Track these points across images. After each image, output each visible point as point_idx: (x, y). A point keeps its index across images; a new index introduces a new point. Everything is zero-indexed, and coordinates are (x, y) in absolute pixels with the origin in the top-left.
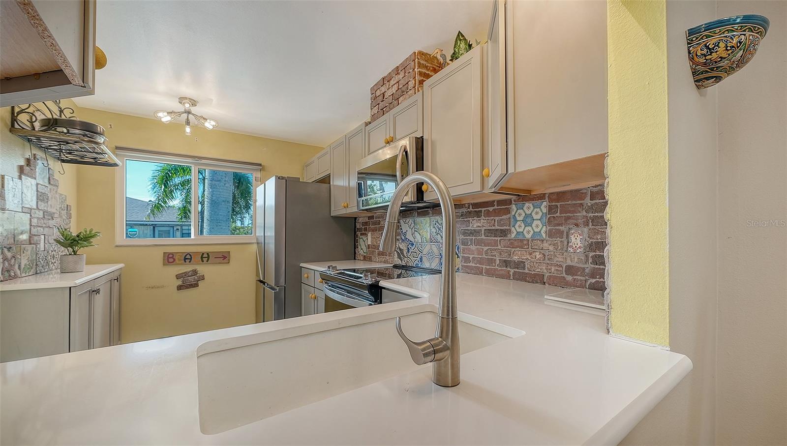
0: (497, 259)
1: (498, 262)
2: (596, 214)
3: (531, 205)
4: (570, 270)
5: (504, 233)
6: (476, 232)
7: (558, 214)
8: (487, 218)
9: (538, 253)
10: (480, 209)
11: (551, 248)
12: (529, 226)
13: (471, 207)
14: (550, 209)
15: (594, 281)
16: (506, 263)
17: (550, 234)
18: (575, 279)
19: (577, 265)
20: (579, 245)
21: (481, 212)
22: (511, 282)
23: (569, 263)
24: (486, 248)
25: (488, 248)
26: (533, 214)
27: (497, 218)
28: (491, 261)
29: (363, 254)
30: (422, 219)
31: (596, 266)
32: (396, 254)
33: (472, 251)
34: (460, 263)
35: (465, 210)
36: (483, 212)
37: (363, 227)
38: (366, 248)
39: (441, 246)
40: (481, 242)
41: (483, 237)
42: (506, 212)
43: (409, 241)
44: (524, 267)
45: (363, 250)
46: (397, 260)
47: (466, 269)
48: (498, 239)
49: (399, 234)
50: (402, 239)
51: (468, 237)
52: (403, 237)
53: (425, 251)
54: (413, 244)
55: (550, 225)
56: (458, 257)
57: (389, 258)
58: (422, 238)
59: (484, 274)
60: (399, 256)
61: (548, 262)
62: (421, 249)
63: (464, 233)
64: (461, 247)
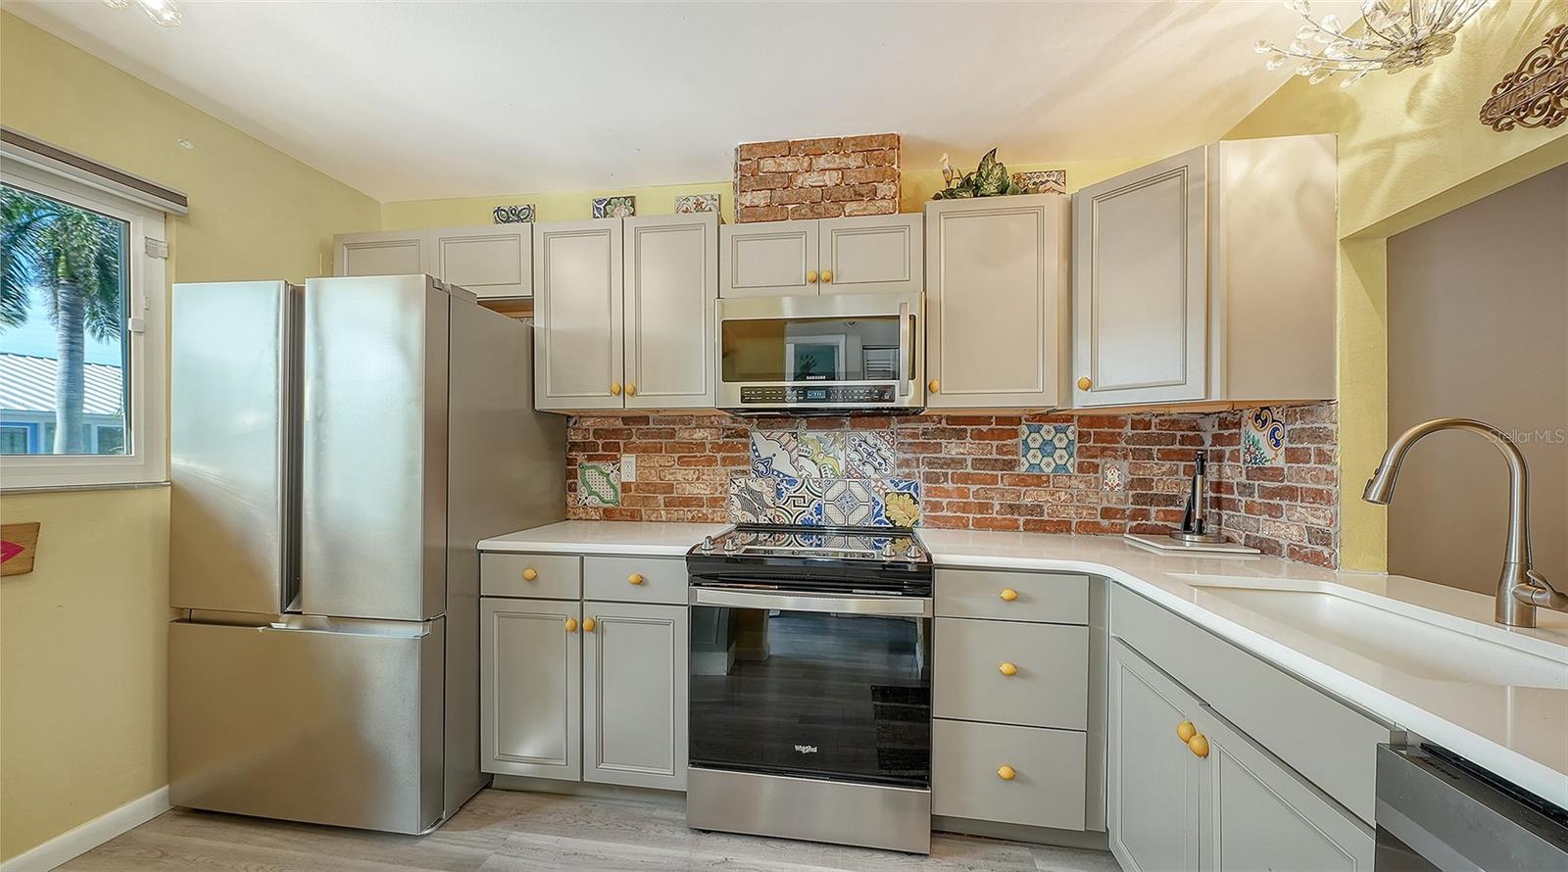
0: (996, 503)
1: (997, 508)
2: (1137, 447)
3: (1051, 428)
4: (1107, 513)
5: (1010, 465)
6: (953, 462)
7: (1091, 443)
8: (977, 442)
9: (1063, 493)
10: (963, 427)
11: (1082, 486)
12: (1048, 456)
13: (944, 421)
14: (1083, 436)
15: (1134, 524)
16: (1013, 509)
17: (1081, 469)
18: (1113, 524)
19: (1115, 506)
20: (1117, 481)
21: (966, 432)
22: (1021, 535)
23: (1105, 504)
24: (974, 488)
25: (979, 486)
26: (1055, 441)
27: (995, 443)
28: (984, 507)
29: (601, 504)
30: (822, 434)
31: (1138, 507)
32: (737, 503)
33: (947, 493)
34: (920, 513)
35: (931, 426)
36: (969, 431)
37: (600, 442)
38: (612, 490)
39: (873, 484)
40: (965, 478)
41: (970, 470)
42: (1015, 434)
43: (781, 475)
44: (1042, 514)
45: (599, 496)
46: (739, 513)
47: (936, 523)
48: (999, 473)
49: (747, 462)
50: (758, 471)
51: (938, 471)
52: (762, 468)
53: (831, 494)
54: (792, 482)
55: (1080, 457)
56: (916, 502)
57: (710, 511)
58: (822, 470)
59: (971, 527)
60: (746, 506)
61: (1078, 504)
62: (820, 490)
63: (930, 464)
64: (923, 486)
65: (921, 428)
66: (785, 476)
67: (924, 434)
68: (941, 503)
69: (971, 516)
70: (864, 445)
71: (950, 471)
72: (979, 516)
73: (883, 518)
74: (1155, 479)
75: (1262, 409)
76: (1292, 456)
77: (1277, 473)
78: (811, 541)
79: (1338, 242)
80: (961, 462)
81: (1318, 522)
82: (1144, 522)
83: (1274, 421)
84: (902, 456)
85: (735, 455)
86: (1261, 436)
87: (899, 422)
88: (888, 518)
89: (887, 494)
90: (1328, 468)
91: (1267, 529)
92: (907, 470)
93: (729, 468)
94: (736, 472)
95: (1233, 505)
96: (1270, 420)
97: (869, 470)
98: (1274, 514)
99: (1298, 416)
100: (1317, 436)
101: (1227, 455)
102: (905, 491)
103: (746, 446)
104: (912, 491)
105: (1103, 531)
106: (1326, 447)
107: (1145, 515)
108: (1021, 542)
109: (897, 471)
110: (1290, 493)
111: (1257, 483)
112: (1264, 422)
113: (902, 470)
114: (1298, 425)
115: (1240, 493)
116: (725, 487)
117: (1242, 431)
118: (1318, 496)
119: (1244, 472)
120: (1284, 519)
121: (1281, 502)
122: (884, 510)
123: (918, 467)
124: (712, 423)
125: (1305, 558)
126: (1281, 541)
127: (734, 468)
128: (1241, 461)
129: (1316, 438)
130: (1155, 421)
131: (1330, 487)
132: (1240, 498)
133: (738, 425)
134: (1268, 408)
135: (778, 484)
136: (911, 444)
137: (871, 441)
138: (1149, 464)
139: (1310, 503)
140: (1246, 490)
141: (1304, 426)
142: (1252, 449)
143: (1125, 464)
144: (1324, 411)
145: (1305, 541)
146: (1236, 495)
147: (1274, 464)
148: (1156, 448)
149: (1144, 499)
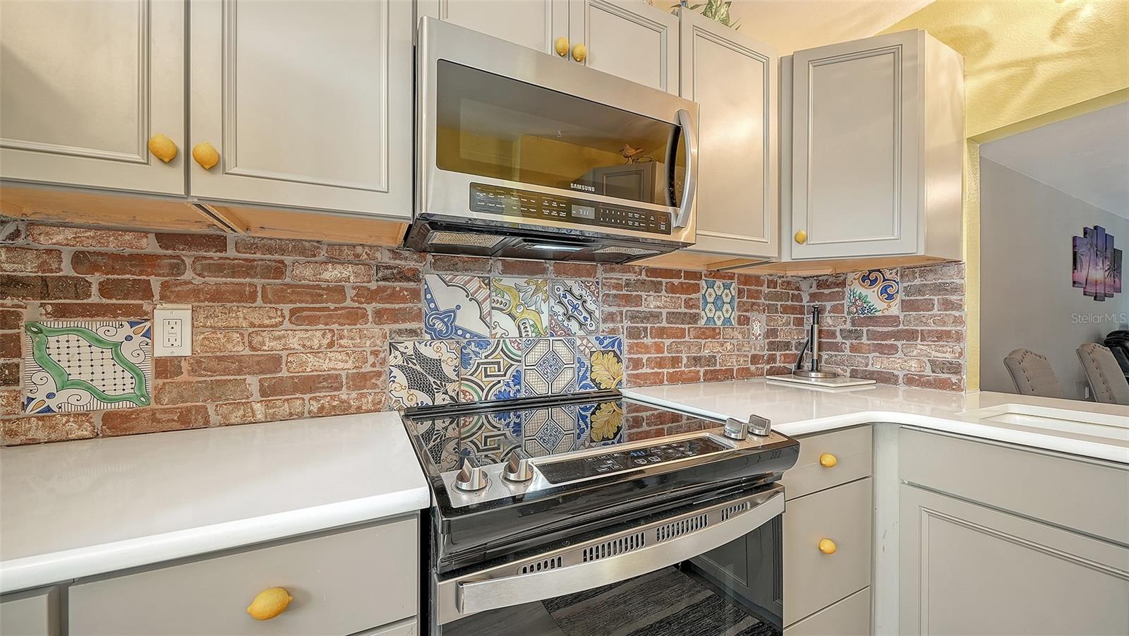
0: (684, 356)
1: (685, 361)
2: (770, 302)
3: (721, 284)
4: (755, 359)
5: (694, 318)
6: (652, 316)
7: (745, 299)
8: (670, 295)
9: (729, 344)
10: (659, 279)
11: (740, 337)
12: (719, 310)
13: (643, 272)
14: (740, 292)
15: (768, 367)
16: (696, 360)
17: (739, 321)
18: (757, 368)
19: (758, 353)
20: (759, 332)
21: (662, 284)
22: (702, 385)
23: (753, 352)
24: (668, 342)
25: (672, 340)
26: (724, 296)
27: (684, 297)
28: (675, 361)
29: (96, 405)
30: (521, 281)
31: (771, 353)
32: (401, 378)
33: (646, 349)
34: (624, 372)
35: (633, 277)
36: (664, 284)
37: (95, 279)
38: (128, 375)
39: (578, 342)
40: (661, 333)
41: (664, 324)
42: (696, 289)
43: (468, 336)
44: (715, 364)
45: (90, 389)
46: (404, 394)
47: (637, 380)
48: (687, 326)
49: (418, 316)
50: (435, 330)
51: (639, 325)
52: (439, 325)
53: (533, 357)
54: (481, 342)
55: (739, 311)
56: (619, 361)
57: (354, 395)
58: (522, 327)
59: (666, 382)
60: (416, 382)
61: (738, 353)
62: (519, 353)
63: (633, 318)
64: (626, 342)
65: (624, 278)
66: (473, 335)
67: (627, 285)
68: (642, 359)
69: (665, 371)
70: (569, 297)
71: (649, 326)
72: (671, 371)
73: (588, 381)
74: (779, 328)
75: (870, 272)
76: (910, 306)
77: (894, 320)
78: (508, 420)
79: (965, 142)
80: (655, 316)
81: (944, 355)
82: (773, 365)
83: (885, 280)
84: (607, 309)
85: (397, 306)
86: (872, 296)
87: (605, 271)
88: (593, 381)
89: (592, 353)
90: (957, 314)
91: (878, 364)
92: (611, 325)
93: (387, 328)
94: (400, 332)
95: (836, 347)
96: (880, 280)
97: (574, 326)
98: (886, 352)
99: (917, 275)
100: (942, 289)
101: (828, 308)
102: (610, 348)
103: (415, 295)
104: (616, 348)
105: (753, 375)
106: (953, 298)
107: (772, 359)
108: (702, 392)
109: (602, 326)
110: (911, 335)
111: (865, 329)
112: (873, 282)
113: (607, 325)
114: (917, 282)
115: (843, 338)
116: (382, 355)
117: (847, 290)
118: (941, 336)
119: (848, 321)
120: (900, 354)
121: (895, 342)
122: (589, 373)
123: (622, 322)
124: (358, 256)
125: (928, 384)
126: (896, 372)
127: (397, 326)
128: (846, 313)
129: (940, 290)
130: (780, 281)
131: (959, 328)
132: (844, 341)
133: (403, 263)
134: (879, 271)
135: (465, 348)
136: (615, 296)
137: (576, 292)
138: (776, 316)
139: (934, 341)
140: (847, 334)
141: (925, 282)
142: (859, 303)
143: (763, 317)
144: (952, 270)
145: (928, 371)
146: (839, 339)
147: (886, 313)
148: (779, 303)
149: (773, 346)
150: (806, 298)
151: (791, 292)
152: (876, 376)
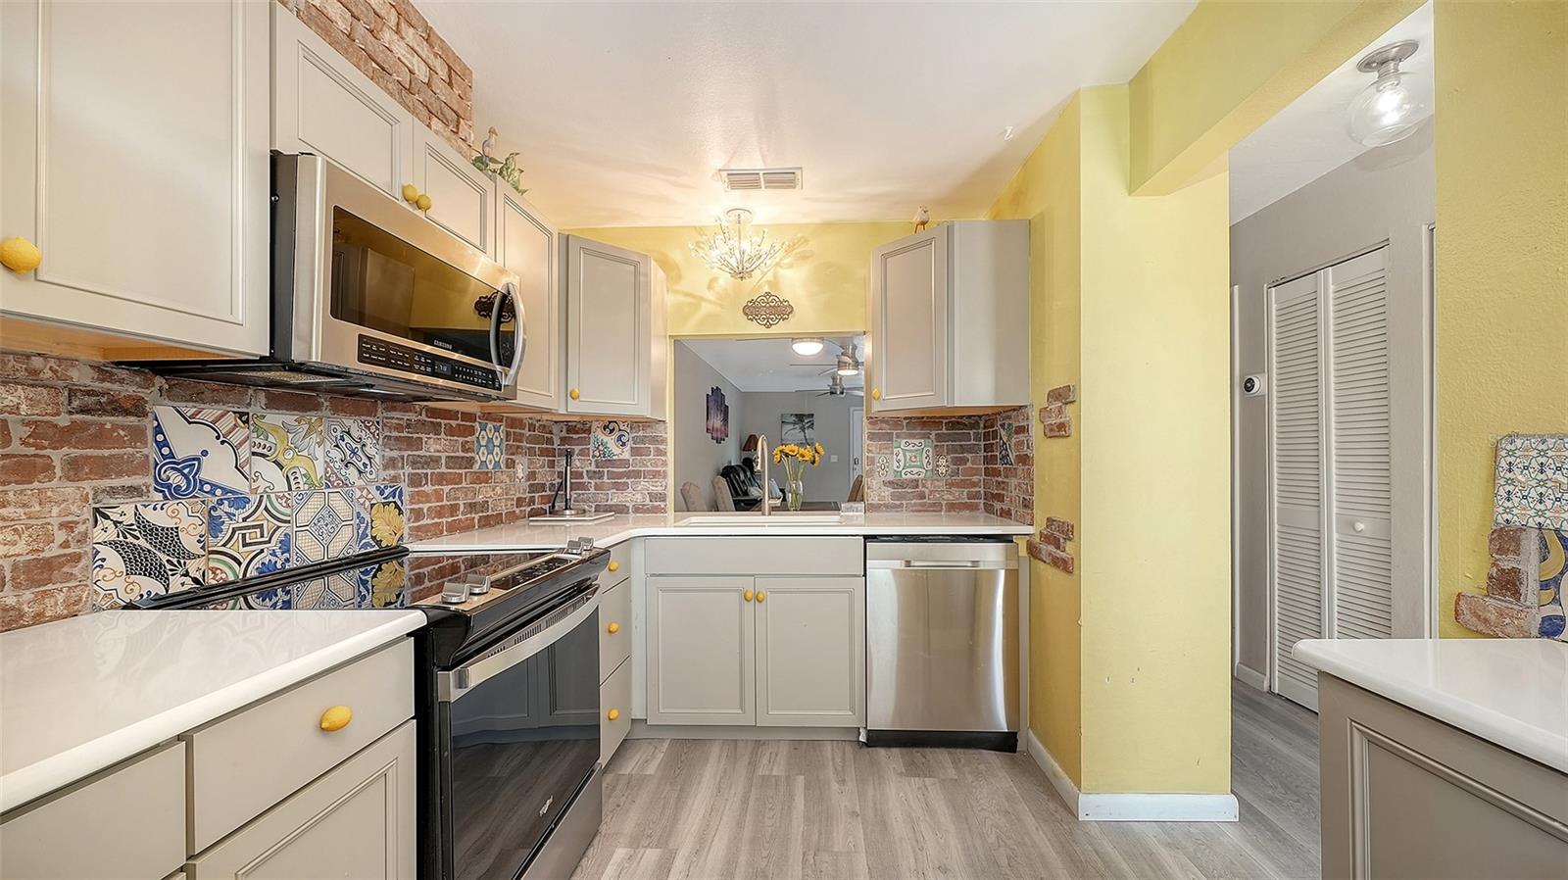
0: (461, 503)
1: (462, 508)
2: (530, 445)
3: (491, 427)
4: (520, 502)
5: (470, 462)
6: (432, 460)
7: (511, 442)
8: (449, 438)
9: (499, 488)
10: (439, 420)
11: (507, 480)
12: (490, 453)
13: (424, 412)
14: (508, 434)
15: (529, 509)
16: (472, 507)
17: (507, 465)
18: (521, 511)
19: (522, 496)
20: (522, 475)
21: (440, 426)
22: (476, 533)
23: (518, 495)
24: (446, 488)
25: (450, 487)
26: (494, 439)
27: (461, 439)
28: (454, 509)
30: (290, 418)
31: (531, 495)
32: (114, 561)
33: (427, 497)
34: (405, 525)
35: (413, 417)
36: (443, 426)
39: (358, 493)
40: (441, 479)
41: (444, 469)
42: (471, 431)
43: (218, 492)
44: (488, 510)
46: (119, 583)
47: (419, 533)
48: (463, 471)
49: (141, 468)
50: (169, 487)
51: (419, 471)
52: (176, 479)
53: (303, 517)
54: (240, 501)
55: (507, 454)
56: (401, 513)
57: (28, 595)
58: (292, 478)
59: (445, 533)
60: (138, 563)
61: (506, 497)
62: (288, 511)
63: (414, 464)
64: (407, 490)
65: (405, 418)
66: (226, 491)
67: (408, 426)
68: (422, 509)
69: (444, 520)
70: (347, 439)
71: (429, 471)
72: (450, 520)
73: (369, 539)
74: (537, 471)
75: (609, 423)
76: (635, 452)
77: (625, 463)
78: (274, 599)
79: (668, 335)
80: (434, 461)
81: (656, 488)
82: (533, 506)
83: (620, 430)
84: (389, 454)
85: (106, 453)
86: (610, 441)
87: (387, 409)
88: (374, 538)
89: (372, 505)
90: (662, 458)
91: (616, 498)
92: (392, 472)
93: (88, 486)
94: (112, 492)
95: (583, 486)
96: (617, 429)
97: (352, 473)
98: (621, 488)
99: (640, 429)
100: (655, 440)
101: (577, 452)
102: (391, 499)
103: (137, 434)
104: (397, 499)
105: (517, 518)
106: (661, 447)
107: (532, 501)
108: (476, 539)
109: (384, 474)
110: (637, 474)
111: (606, 470)
112: (612, 431)
113: (388, 472)
114: (641, 434)
115: (589, 478)
116: (81, 528)
117: (592, 436)
118: (656, 474)
119: (593, 463)
120: (630, 489)
121: (627, 480)
122: (369, 528)
123: (403, 468)
124: (35, 372)
125: (648, 511)
126: (627, 504)
127: (106, 483)
128: (591, 456)
129: (654, 442)
130: (537, 425)
131: (664, 468)
132: (589, 481)
133: (116, 387)
134: (616, 423)
135: (214, 508)
136: (397, 438)
137: (355, 434)
138: (535, 459)
139: (651, 479)
140: (592, 475)
141: (645, 435)
142: (601, 448)
143: (525, 460)
144: (661, 427)
145: (648, 501)
146: (586, 479)
147: (621, 457)
148: (537, 446)
149: (533, 488)
150: (557, 441)
151: (546, 435)
152: (614, 508)
